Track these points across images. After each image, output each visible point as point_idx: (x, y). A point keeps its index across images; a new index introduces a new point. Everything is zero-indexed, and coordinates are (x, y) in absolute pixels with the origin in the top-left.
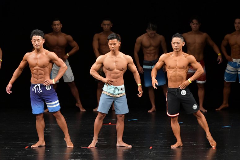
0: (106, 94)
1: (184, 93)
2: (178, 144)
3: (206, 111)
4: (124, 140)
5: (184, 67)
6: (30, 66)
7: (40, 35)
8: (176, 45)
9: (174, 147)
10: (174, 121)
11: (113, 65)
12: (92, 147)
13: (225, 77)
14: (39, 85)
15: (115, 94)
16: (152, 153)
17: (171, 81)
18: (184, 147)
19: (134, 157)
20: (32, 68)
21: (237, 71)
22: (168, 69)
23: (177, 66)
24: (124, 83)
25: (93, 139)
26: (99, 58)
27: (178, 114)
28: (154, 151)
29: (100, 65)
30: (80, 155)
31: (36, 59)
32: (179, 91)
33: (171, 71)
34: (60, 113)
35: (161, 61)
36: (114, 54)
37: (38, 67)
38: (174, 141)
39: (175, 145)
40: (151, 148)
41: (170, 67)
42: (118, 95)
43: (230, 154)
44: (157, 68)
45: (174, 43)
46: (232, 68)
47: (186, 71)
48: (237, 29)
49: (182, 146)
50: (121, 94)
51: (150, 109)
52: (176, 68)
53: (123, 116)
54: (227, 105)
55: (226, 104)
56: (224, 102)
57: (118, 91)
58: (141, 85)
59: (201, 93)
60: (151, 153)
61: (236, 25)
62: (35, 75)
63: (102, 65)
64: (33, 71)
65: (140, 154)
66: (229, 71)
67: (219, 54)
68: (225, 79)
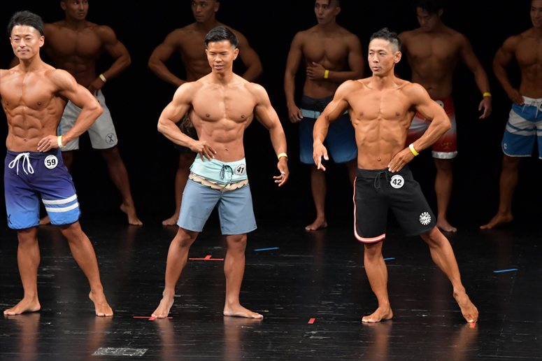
0: (200, 183)
1: (398, 182)
2: (381, 313)
3: (455, 230)
4: (244, 301)
5: (398, 115)
6: (4, 105)
7: (32, 25)
8: (375, 57)
9: (370, 320)
10: (373, 254)
11: (218, 108)
12: (160, 316)
13: (505, 144)
14: (27, 155)
15: (222, 183)
16: (314, 335)
18: (397, 321)
19: (268, 343)
20: (9, 111)
21: (536, 129)
22: (357, 121)
23: (379, 113)
24: (244, 155)
25: (162, 297)
26: (183, 90)
27: (383, 236)
28: (319, 329)
29: (185, 108)
30: (129, 337)
31: (21, 86)
32: (386, 175)
33: (366, 125)
34: (78, 229)
35: (339, 98)
36: (222, 79)
37: (25, 108)
38: (373, 305)
39: (372, 315)
40: (312, 321)
41: (362, 114)
42: (231, 184)
43: (514, 340)
44: (328, 116)
45: (372, 52)
46: (523, 120)
47: (404, 125)
49: (392, 319)
50: (238, 182)
52: (379, 117)
53: (244, 238)
54: (510, 216)
56: (503, 208)
57: (230, 174)
58: (286, 155)
59: (442, 185)
60: (311, 335)
61: (533, 14)
62: (18, 129)
63: (190, 107)
64: (14, 117)
65: (283, 337)
66: (515, 128)
67: (486, 94)
68: (506, 148)
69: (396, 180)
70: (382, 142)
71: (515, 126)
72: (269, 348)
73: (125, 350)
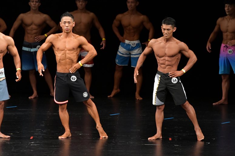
1: (74, 78)
3: (93, 98)
5: (74, 49)
8: (67, 25)
9: (62, 138)
10: (63, 109)
13: (117, 60)
16: (33, 144)
17: (61, 65)
19: (12, 148)
21: (130, 54)
22: (56, 52)
23: (66, 48)
24: (3, 66)
27: (67, 101)
28: (35, 141)
32: (69, 75)
33: (60, 53)
35: (48, 42)
39: (63, 135)
40: (32, 138)
41: (58, 49)
43: (118, 144)
44: (43, 50)
45: (65, 22)
46: (124, 50)
47: (76, 53)
48: (129, 8)
49: (71, 137)
50: (1, 78)
51: (31, 95)
52: (66, 50)
53: (3, 103)
54: (119, 90)
55: (117, 89)
56: (115, 87)
58: (20, 69)
59: (88, 78)
60: (31, 144)
61: (128, 5)
65: (19, 145)
66: (121, 53)
67: (104, 39)
68: (117, 62)
69: (73, 78)
70: (68, 60)
71: (122, 52)
72: (13, 150)
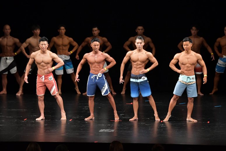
0: (181, 82)
11: (186, 61)
15: (187, 82)
42: (190, 83)
46: (222, 62)
54: (217, 89)
57: (190, 79)
67: (212, 54)
73: (108, 130)
